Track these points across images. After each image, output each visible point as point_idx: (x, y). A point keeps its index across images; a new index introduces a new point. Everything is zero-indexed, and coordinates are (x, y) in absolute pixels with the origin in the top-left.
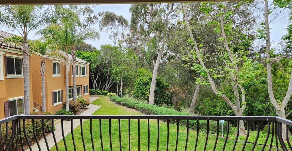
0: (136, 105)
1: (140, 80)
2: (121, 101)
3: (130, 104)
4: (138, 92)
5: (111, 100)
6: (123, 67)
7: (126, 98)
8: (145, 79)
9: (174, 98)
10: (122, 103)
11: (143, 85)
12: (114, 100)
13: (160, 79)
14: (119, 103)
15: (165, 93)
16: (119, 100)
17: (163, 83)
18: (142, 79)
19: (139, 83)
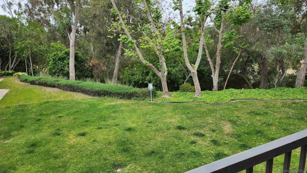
0: (57, 82)
1: (55, 55)
2: (36, 81)
3: (49, 83)
4: (53, 69)
5: (21, 81)
6: (30, 42)
7: (41, 77)
8: (60, 54)
9: (95, 71)
10: (37, 82)
11: (58, 60)
12: (26, 81)
13: (77, 53)
14: (33, 83)
15: (85, 67)
16: (33, 80)
17: (81, 57)
18: (57, 54)
19: (53, 59)
